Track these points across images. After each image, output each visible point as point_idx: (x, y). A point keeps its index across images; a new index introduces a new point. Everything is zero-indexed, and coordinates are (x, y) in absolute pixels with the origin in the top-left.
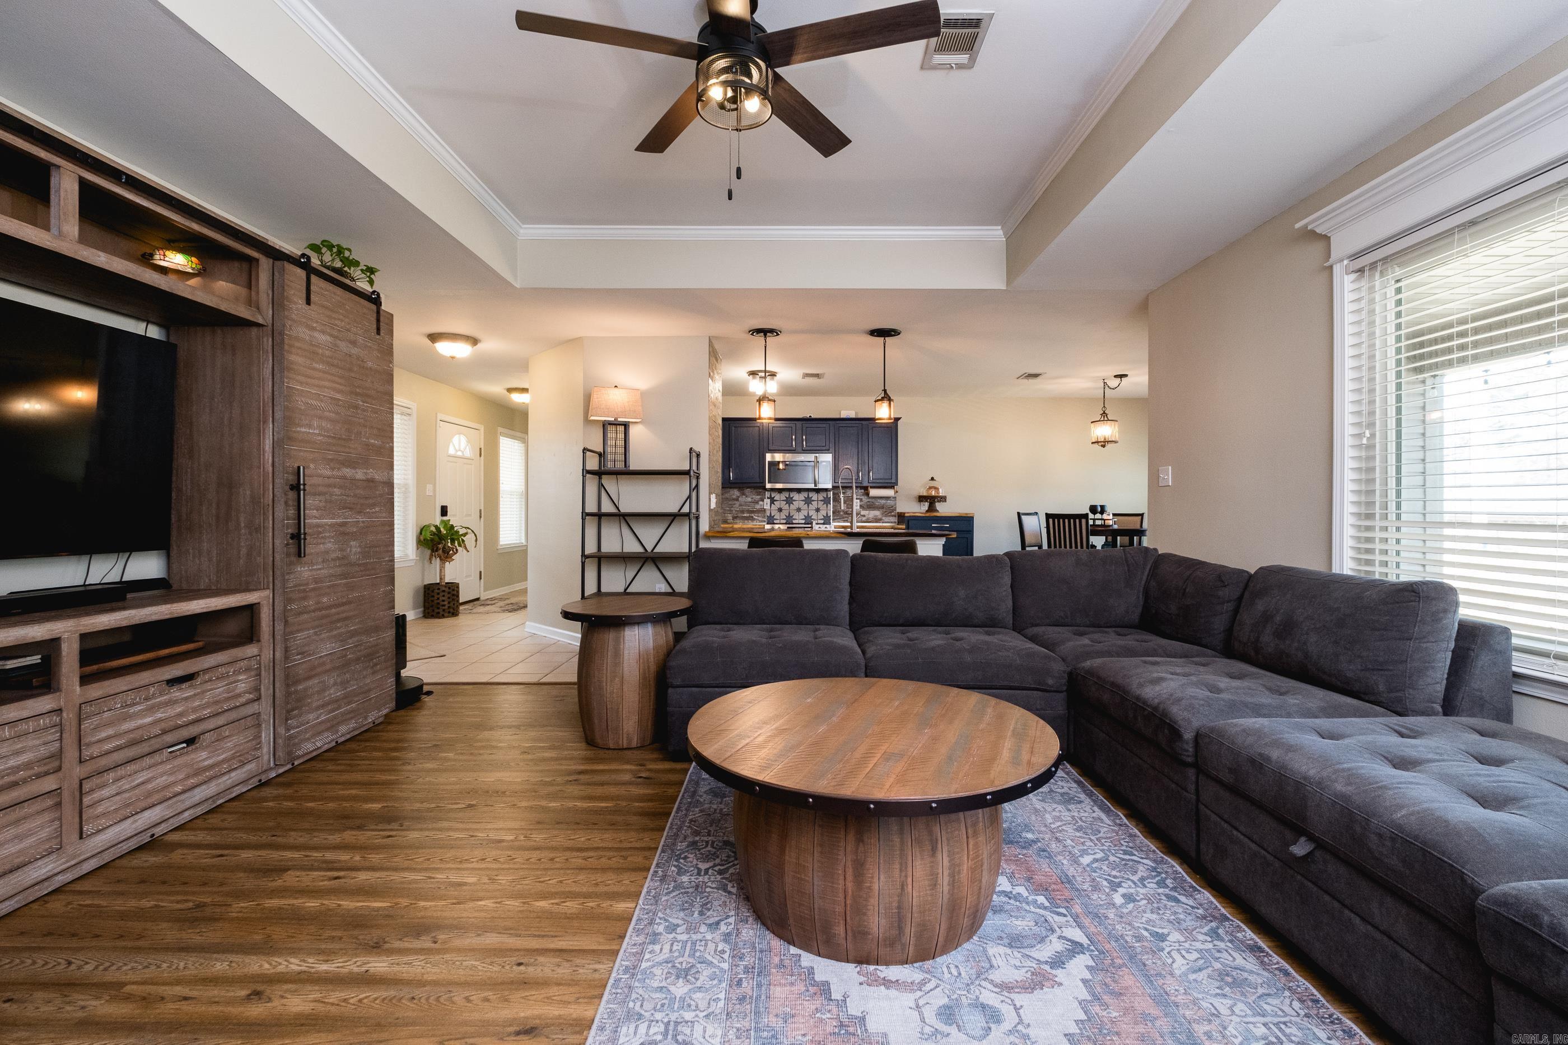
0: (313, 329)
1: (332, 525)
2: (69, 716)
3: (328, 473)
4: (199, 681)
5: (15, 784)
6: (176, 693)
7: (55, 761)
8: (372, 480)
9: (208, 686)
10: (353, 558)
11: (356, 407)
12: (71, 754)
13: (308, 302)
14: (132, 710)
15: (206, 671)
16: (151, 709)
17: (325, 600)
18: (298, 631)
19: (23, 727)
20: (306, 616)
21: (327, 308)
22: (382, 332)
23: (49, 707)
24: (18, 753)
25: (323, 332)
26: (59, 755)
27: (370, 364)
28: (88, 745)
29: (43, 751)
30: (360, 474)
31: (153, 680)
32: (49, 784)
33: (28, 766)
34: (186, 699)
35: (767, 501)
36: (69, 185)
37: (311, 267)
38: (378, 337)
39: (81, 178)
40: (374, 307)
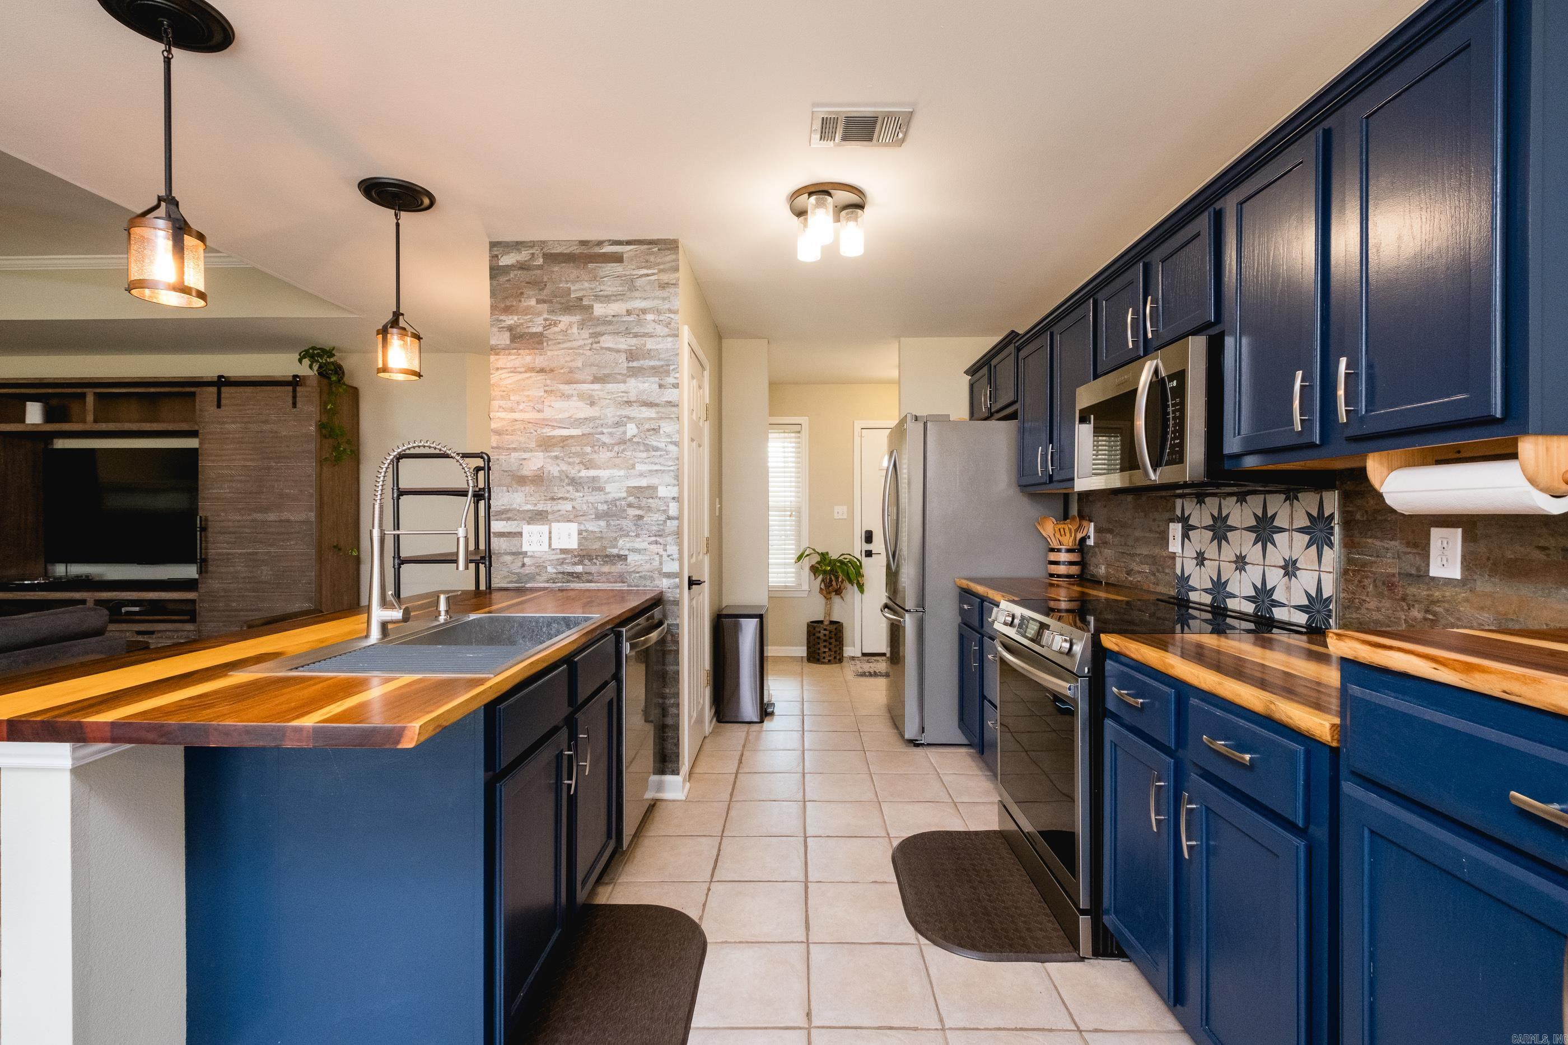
0: (224, 423)
1: (244, 554)
3: (238, 518)
8: (288, 521)
10: (263, 578)
11: (269, 468)
13: (219, 406)
15: (159, 631)
17: (234, 604)
18: (209, 621)
20: (215, 613)
21: (237, 405)
22: (299, 405)
25: (233, 423)
27: (285, 433)
30: (272, 517)
31: (129, 629)
35: (1176, 529)
36: (90, 399)
37: (222, 382)
38: (295, 410)
39: (95, 393)
40: (290, 388)
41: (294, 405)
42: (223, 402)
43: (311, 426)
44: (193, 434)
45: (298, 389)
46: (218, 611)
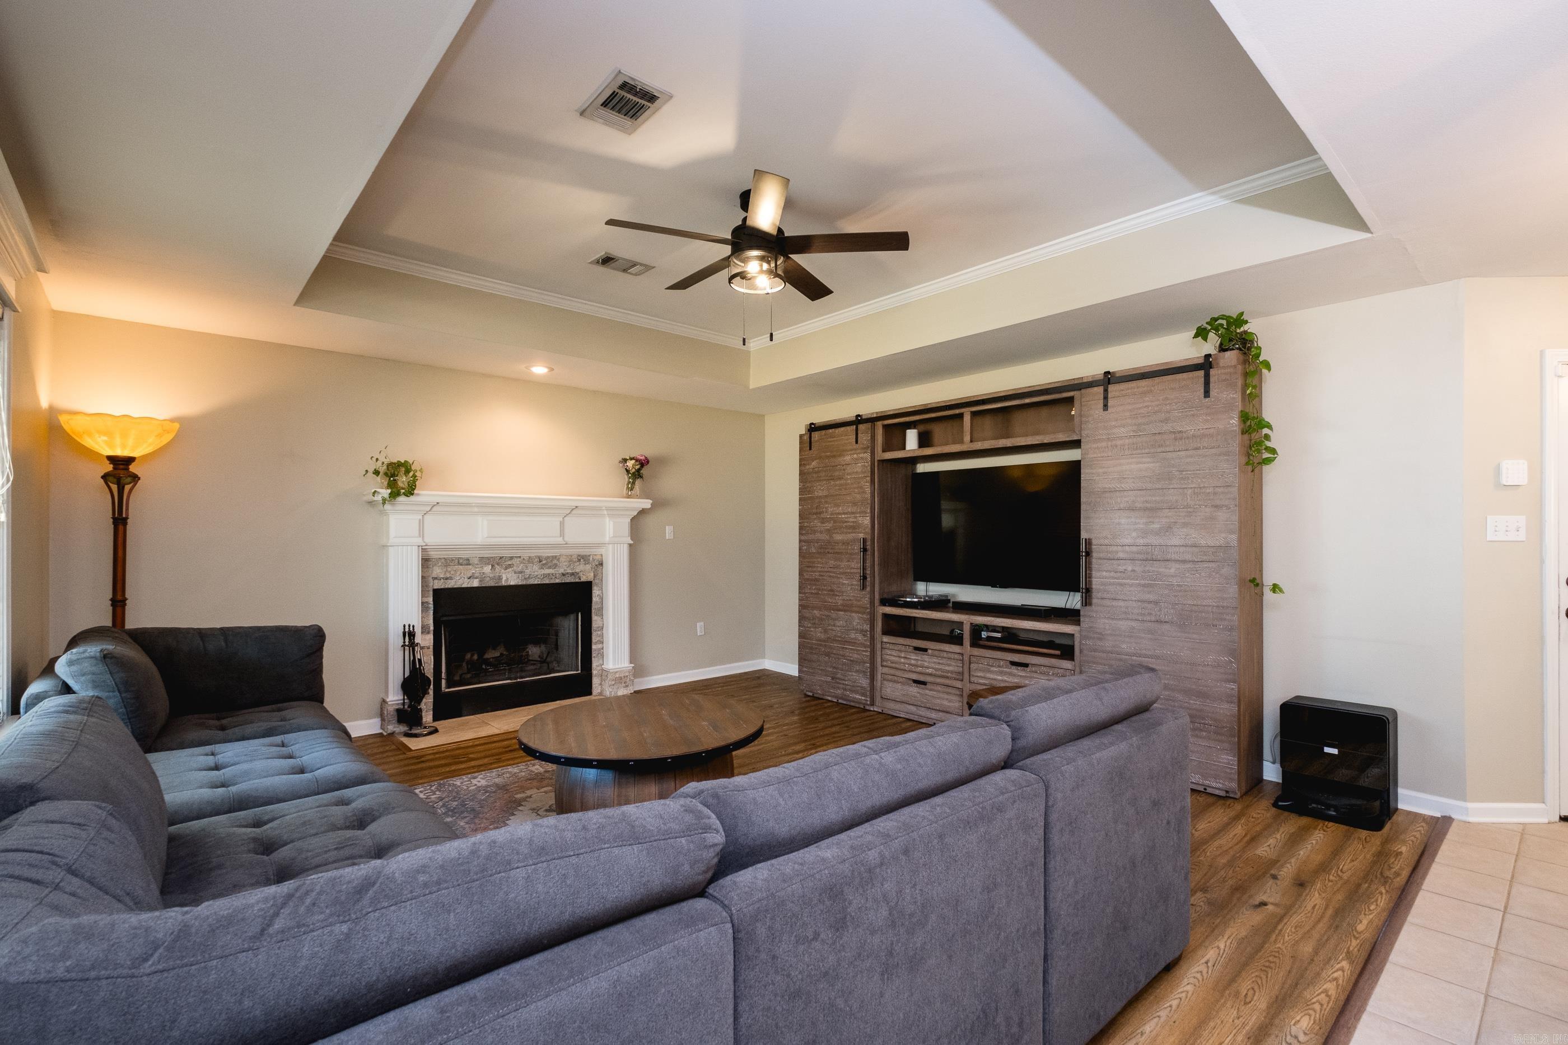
0: (1112, 427)
2: (966, 658)
4: (1028, 669)
5: (947, 677)
6: (1014, 670)
7: (960, 676)
9: (1035, 675)
12: (966, 675)
13: (1105, 408)
14: (992, 669)
15: (1033, 665)
16: (1001, 673)
17: (1124, 646)
18: (1093, 662)
19: (950, 655)
20: (1100, 654)
21: (1128, 404)
22: (1212, 393)
23: (959, 651)
24: (949, 665)
25: (1124, 425)
26: (962, 673)
27: (1192, 432)
28: (973, 676)
29: (956, 669)
31: (1002, 658)
32: (959, 684)
33: (952, 672)
34: (1021, 676)
36: (967, 418)
37: (1109, 379)
38: (1207, 399)
39: (971, 412)
40: (1201, 373)
41: (1207, 393)
42: (1110, 403)
43: (1233, 418)
44: (1076, 444)
45: (1212, 372)
46: (1103, 652)
